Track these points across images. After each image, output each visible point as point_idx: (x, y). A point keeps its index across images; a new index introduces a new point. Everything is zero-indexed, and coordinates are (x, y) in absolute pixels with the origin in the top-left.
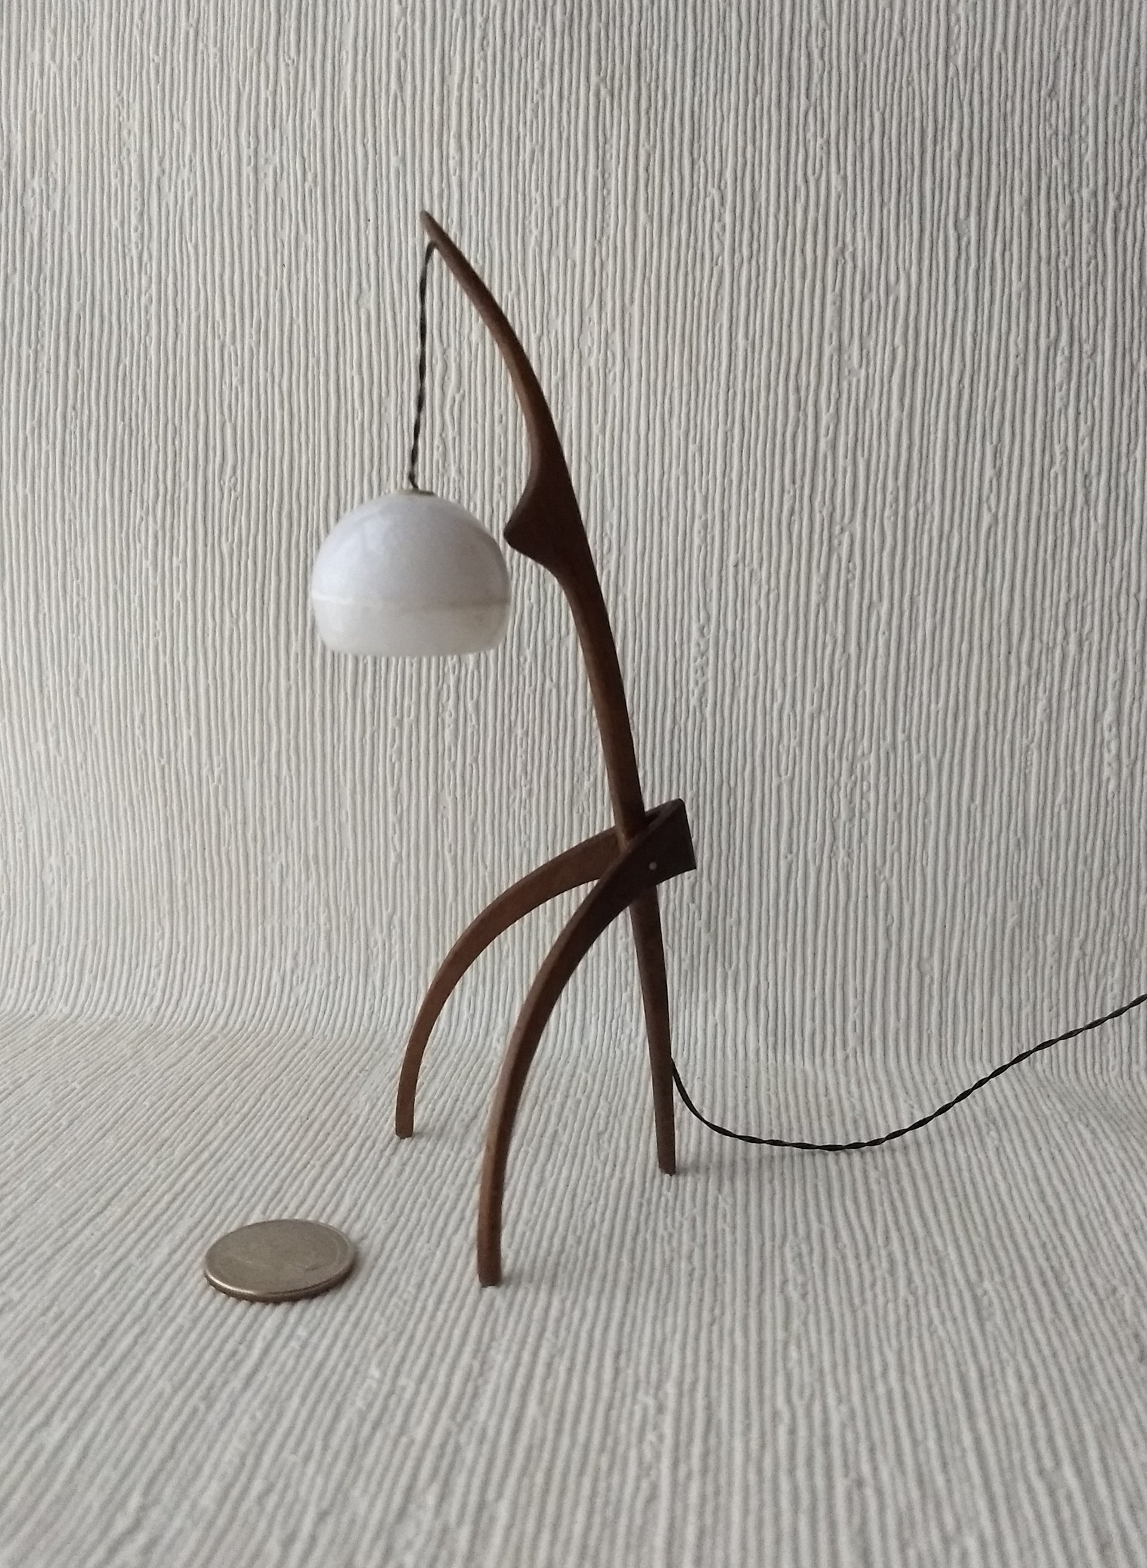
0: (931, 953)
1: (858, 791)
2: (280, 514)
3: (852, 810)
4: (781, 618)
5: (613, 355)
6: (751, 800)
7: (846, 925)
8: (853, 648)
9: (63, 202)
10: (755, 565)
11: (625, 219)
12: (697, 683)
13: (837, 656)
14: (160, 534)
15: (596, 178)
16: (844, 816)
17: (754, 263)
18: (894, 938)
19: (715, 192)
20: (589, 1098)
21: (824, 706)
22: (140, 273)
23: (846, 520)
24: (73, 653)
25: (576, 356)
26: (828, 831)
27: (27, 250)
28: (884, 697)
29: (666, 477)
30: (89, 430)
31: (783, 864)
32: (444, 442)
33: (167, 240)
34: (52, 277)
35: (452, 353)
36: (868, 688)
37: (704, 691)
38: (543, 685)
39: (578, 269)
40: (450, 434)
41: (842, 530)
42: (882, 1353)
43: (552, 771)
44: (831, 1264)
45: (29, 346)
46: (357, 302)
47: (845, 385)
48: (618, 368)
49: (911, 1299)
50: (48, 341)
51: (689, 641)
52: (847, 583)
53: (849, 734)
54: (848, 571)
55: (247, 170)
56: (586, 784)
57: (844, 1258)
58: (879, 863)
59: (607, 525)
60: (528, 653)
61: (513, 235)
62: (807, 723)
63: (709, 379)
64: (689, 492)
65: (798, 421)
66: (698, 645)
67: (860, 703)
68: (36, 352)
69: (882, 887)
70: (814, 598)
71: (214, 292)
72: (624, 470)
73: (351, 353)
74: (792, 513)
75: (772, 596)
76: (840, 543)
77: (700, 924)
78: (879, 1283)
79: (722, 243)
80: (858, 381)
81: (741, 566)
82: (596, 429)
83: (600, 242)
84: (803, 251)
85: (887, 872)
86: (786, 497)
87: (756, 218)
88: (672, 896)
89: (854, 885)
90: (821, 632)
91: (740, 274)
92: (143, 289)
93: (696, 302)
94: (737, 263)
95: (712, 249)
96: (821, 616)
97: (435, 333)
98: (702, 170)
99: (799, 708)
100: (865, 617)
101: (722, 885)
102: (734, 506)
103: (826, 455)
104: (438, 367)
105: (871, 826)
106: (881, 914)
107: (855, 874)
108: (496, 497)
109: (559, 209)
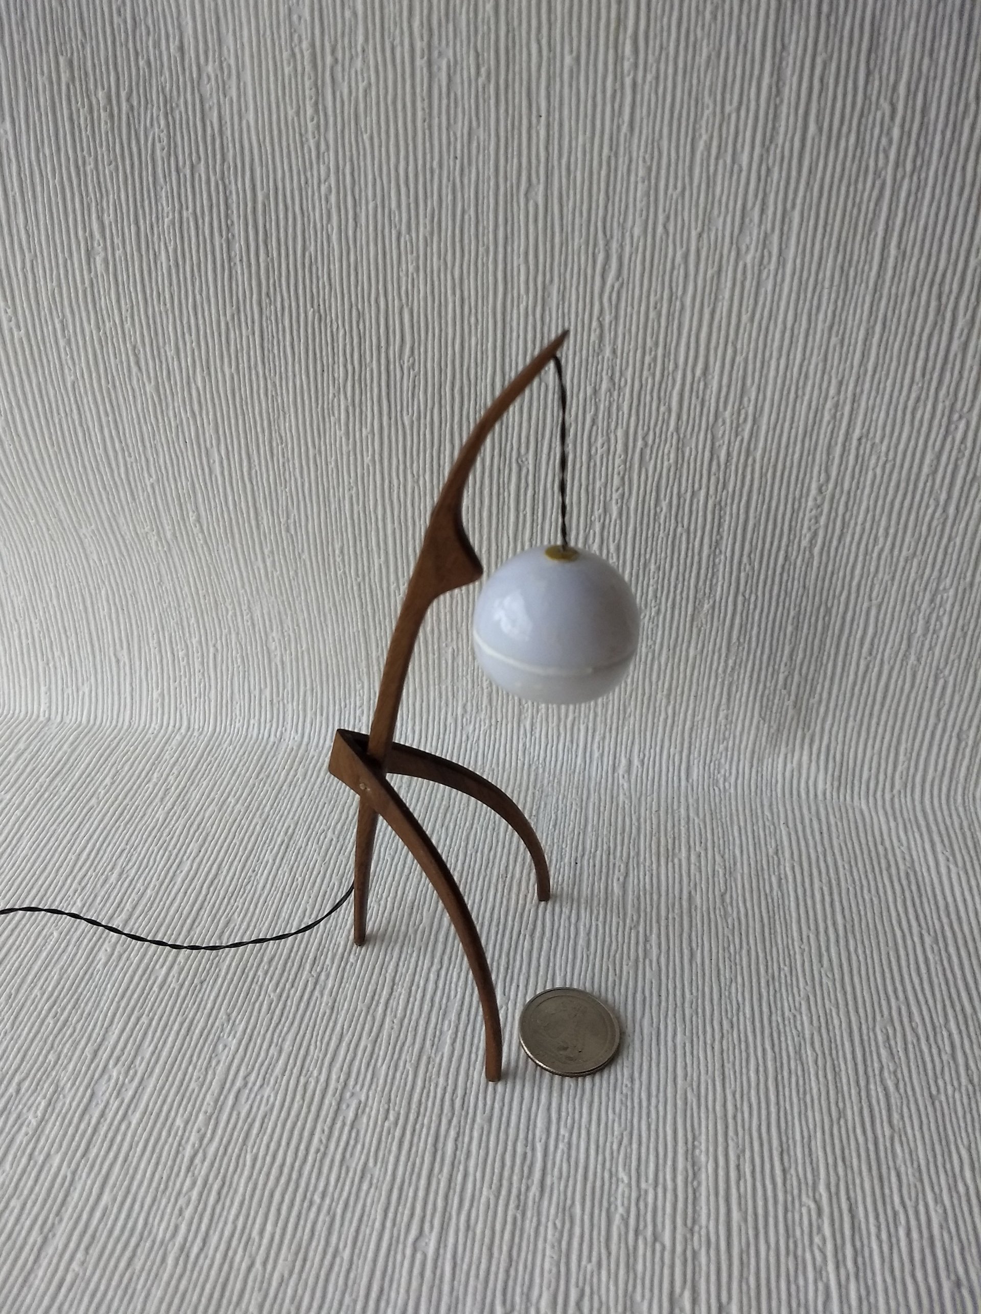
1: (934, 616)
2: (452, 390)
3: (927, 629)
4: (893, 484)
5: (770, 254)
6: (844, 618)
8: (951, 510)
9: (238, 88)
10: (877, 440)
11: (795, 129)
12: (809, 529)
13: (937, 515)
14: (351, 408)
15: (770, 88)
16: (920, 631)
18: (943, 717)
19: (886, 107)
21: (919, 552)
22: (318, 163)
23: (966, 409)
24: (283, 501)
25: (733, 254)
26: (905, 642)
27: (209, 139)
28: (971, 549)
29: (806, 362)
31: (863, 663)
32: (601, 326)
33: (343, 131)
34: (236, 166)
35: (614, 246)
36: (958, 540)
37: (815, 534)
38: (675, 530)
39: (744, 174)
40: (607, 319)
41: (960, 418)
43: (678, 597)
45: (221, 236)
46: (526, 194)
48: (772, 267)
50: (238, 229)
51: (808, 495)
52: (957, 460)
53: (936, 573)
54: (959, 450)
55: (420, 62)
56: (706, 606)
58: (941, 666)
59: (746, 399)
60: (664, 504)
62: (901, 564)
63: (858, 281)
64: (826, 377)
65: (935, 323)
66: (815, 499)
67: (950, 551)
69: (941, 682)
70: (925, 470)
71: (389, 182)
72: (767, 354)
73: (519, 244)
74: (918, 399)
75: (888, 466)
76: (957, 428)
77: (790, 703)
79: (887, 157)
81: (864, 440)
82: (745, 318)
83: (768, 151)
85: (947, 672)
86: (915, 387)
87: (923, 132)
88: (768, 684)
89: (918, 681)
90: (926, 496)
91: (900, 187)
92: (323, 178)
93: (855, 211)
94: (899, 177)
95: (876, 165)
96: (929, 484)
97: (600, 224)
98: (877, 83)
99: (896, 552)
100: (966, 489)
101: (810, 677)
102: (865, 392)
103: (956, 355)
104: (600, 258)
105: (941, 640)
106: (936, 700)
107: (920, 673)
108: (645, 373)
109: (729, 115)
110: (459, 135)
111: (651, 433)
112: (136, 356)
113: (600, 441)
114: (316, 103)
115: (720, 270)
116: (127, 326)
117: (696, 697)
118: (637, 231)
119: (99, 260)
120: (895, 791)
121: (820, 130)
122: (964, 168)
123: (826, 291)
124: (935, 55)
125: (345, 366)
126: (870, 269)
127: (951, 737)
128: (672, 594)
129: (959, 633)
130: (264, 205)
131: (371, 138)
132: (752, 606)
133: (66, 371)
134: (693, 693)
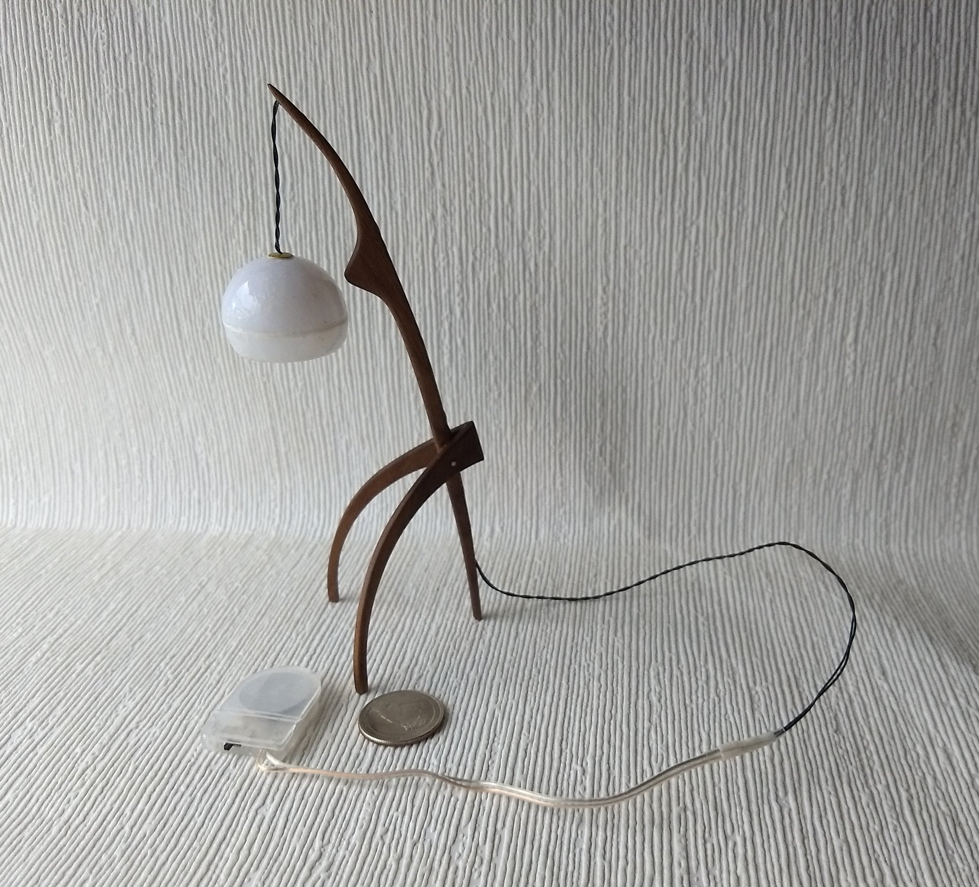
0: (741, 479)
2: (325, 216)
3: (696, 399)
4: (654, 281)
5: (542, 105)
10: (637, 247)
11: (547, 13)
12: (601, 323)
13: (688, 305)
14: (247, 232)
16: (691, 402)
17: (633, 43)
20: (542, 578)
21: (680, 335)
22: (217, 51)
23: (694, 217)
25: (517, 106)
26: (682, 411)
27: (137, 36)
30: (193, 163)
31: (655, 432)
32: (432, 165)
34: (157, 54)
35: (434, 104)
36: (707, 323)
37: (606, 327)
38: (505, 327)
39: (516, 47)
40: (436, 159)
41: (692, 224)
42: (699, 733)
43: (513, 382)
44: (675, 678)
45: (147, 105)
46: (367, 69)
47: (693, 126)
49: (716, 699)
50: (159, 100)
51: (596, 297)
53: (695, 353)
54: (695, 251)
56: (535, 388)
57: (682, 674)
58: (711, 430)
59: (542, 221)
60: (494, 306)
61: (471, 23)
62: (669, 346)
64: (595, 199)
65: (663, 152)
66: (602, 298)
68: (152, 108)
69: (713, 443)
70: (674, 268)
72: (552, 184)
73: (365, 104)
74: (660, 212)
75: (648, 267)
76: (690, 233)
77: (605, 469)
78: (700, 689)
80: (702, 125)
81: (628, 248)
82: (532, 156)
83: (531, 28)
84: (665, 37)
85: (716, 434)
88: (588, 455)
89: (696, 442)
90: (678, 289)
91: (624, 51)
92: (220, 62)
93: (596, 70)
94: (622, 44)
95: (605, 34)
96: (678, 280)
97: (422, 88)
99: (664, 337)
100: (705, 280)
101: (618, 446)
103: (681, 175)
104: (425, 113)
105: (707, 407)
108: (468, 202)
109: (501, 5)
110: (316, 26)
111: (478, 249)
113: (441, 256)
115: (510, 120)
118: (448, 93)
119: (57, 125)
121: (564, 12)
123: (584, 132)
125: (241, 200)
126: (612, 113)
127: (728, 490)
128: (508, 380)
129: (719, 401)
130: (178, 83)
132: (568, 388)
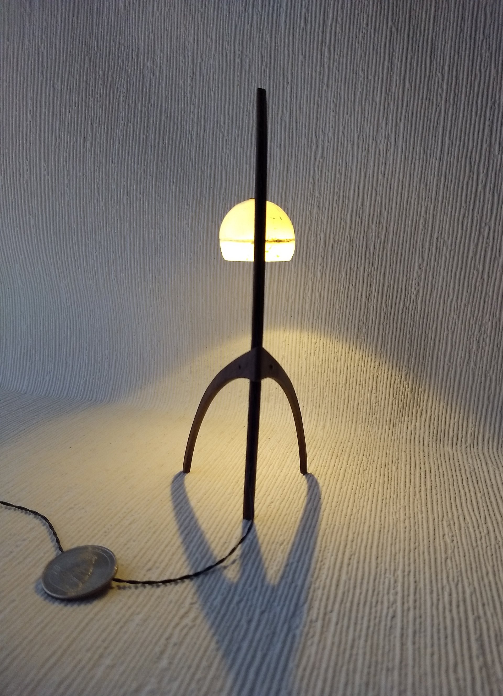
1: (482, 339)
3: (478, 346)
4: (455, 262)
5: (391, 144)
6: (435, 340)
7: (471, 394)
8: (486, 277)
9: (160, 72)
10: (446, 238)
11: (399, 85)
12: (415, 289)
13: (478, 280)
14: (194, 216)
15: (388, 67)
16: (474, 347)
17: (455, 107)
18: (491, 400)
19: (439, 75)
21: (471, 301)
22: (190, 104)
23: (488, 220)
24: (158, 266)
25: (374, 144)
26: (467, 354)
27: (144, 93)
28: (497, 299)
29: (410, 198)
30: (167, 170)
32: (314, 179)
33: (202, 90)
35: (320, 142)
36: (491, 294)
37: (418, 292)
38: (349, 287)
39: (378, 107)
40: (317, 177)
41: (486, 225)
43: (350, 324)
45: (144, 134)
46: (281, 117)
47: (491, 162)
48: (392, 149)
50: (152, 132)
51: (413, 271)
52: (486, 248)
53: (480, 313)
54: (487, 243)
55: (238, 60)
56: (364, 330)
58: (488, 369)
60: (343, 273)
61: (350, 90)
62: (462, 307)
63: (432, 156)
64: (419, 205)
65: (469, 177)
66: (418, 272)
67: (487, 300)
68: (146, 136)
69: (488, 379)
70: (471, 254)
71: (221, 112)
72: (391, 194)
73: (277, 141)
74: (464, 216)
75: (452, 252)
76: (484, 230)
77: (408, 390)
79: (441, 97)
80: (497, 160)
81: (439, 239)
82: (380, 177)
83: (388, 95)
85: (491, 372)
86: (462, 209)
87: (457, 87)
88: (397, 378)
89: (476, 378)
90: (472, 269)
91: (448, 111)
92: (192, 110)
93: (428, 122)
94: (447, 106)
95: (437, 100)
96: (473, 262)
97: (314, 132)
98: (435, 65)
99: (459, 301)
100: (492, 264)
101: (419, 375)
102: (439, 212)
103: (481, 192)
104: (314, 147)
105: (486, 352)
106: (487, 390)
107: (477, 373)
108: (334, 205)
109: (371, 80)
110: (253, 91)
111: (337, 235)
112: (98, 188)
113: (313, 238)
114: (192, 78)
115: (368, 153)
116: (96, 174)
117: (360, 385)
118: (330, 135)
119: (89, 143)
120: (468, 444)
121: (411, 85)
122: (477, 103)
123: (417, 162)
124: (460, 54)
125: (193, 196)
126: (437, 150)
127: (497, 413)
128: (347, 322)
129: (495, 349)
130: (164, 122)
131: (215, 94)
132: (387, 331)
133: (66, 196)
134: (358, 383)
